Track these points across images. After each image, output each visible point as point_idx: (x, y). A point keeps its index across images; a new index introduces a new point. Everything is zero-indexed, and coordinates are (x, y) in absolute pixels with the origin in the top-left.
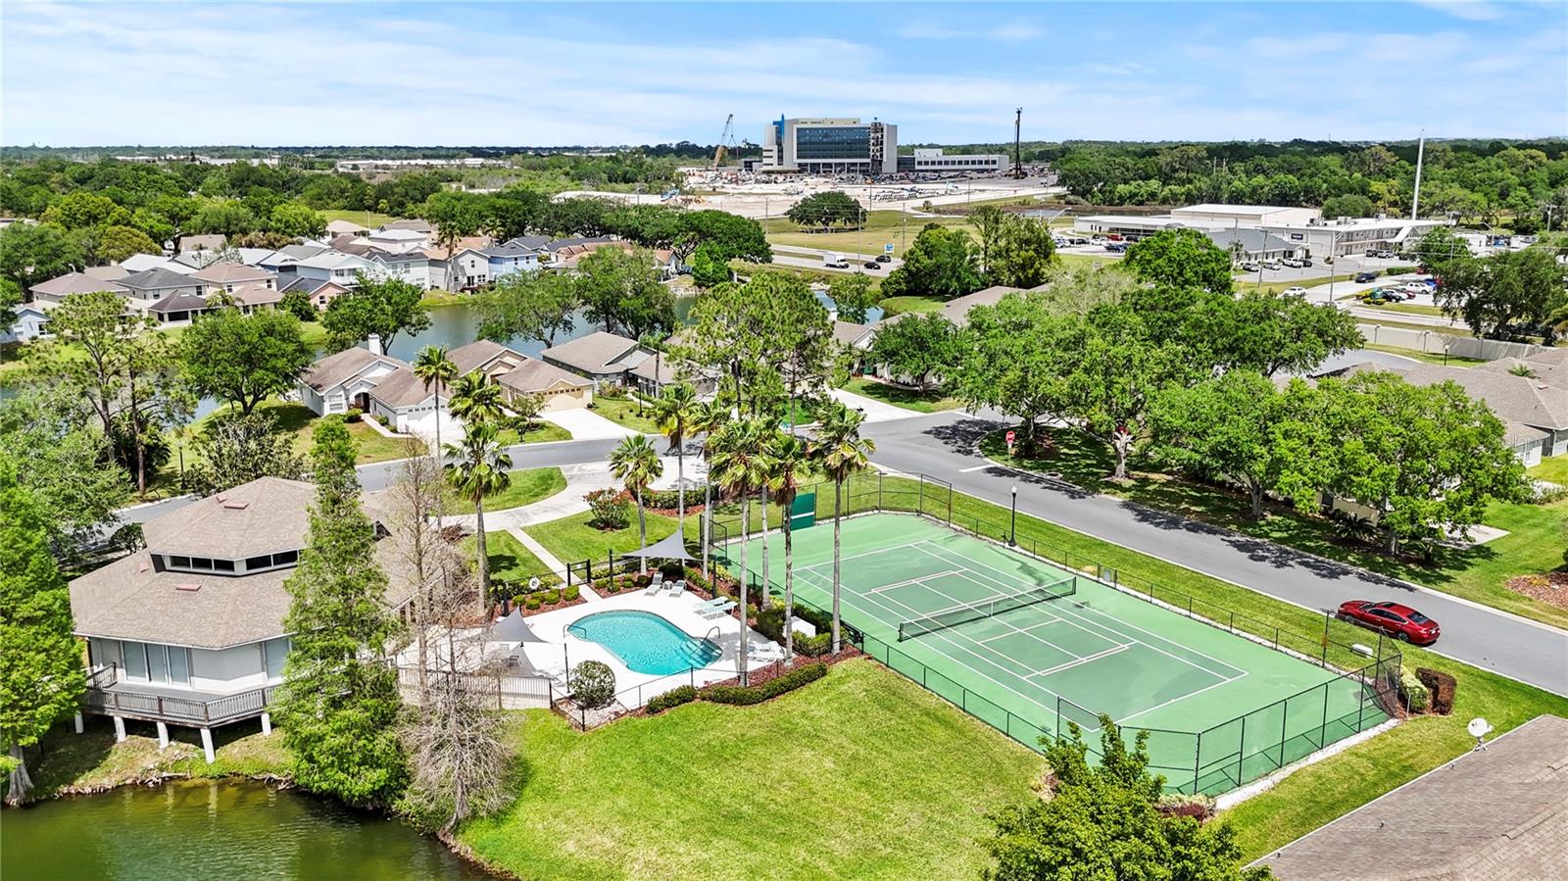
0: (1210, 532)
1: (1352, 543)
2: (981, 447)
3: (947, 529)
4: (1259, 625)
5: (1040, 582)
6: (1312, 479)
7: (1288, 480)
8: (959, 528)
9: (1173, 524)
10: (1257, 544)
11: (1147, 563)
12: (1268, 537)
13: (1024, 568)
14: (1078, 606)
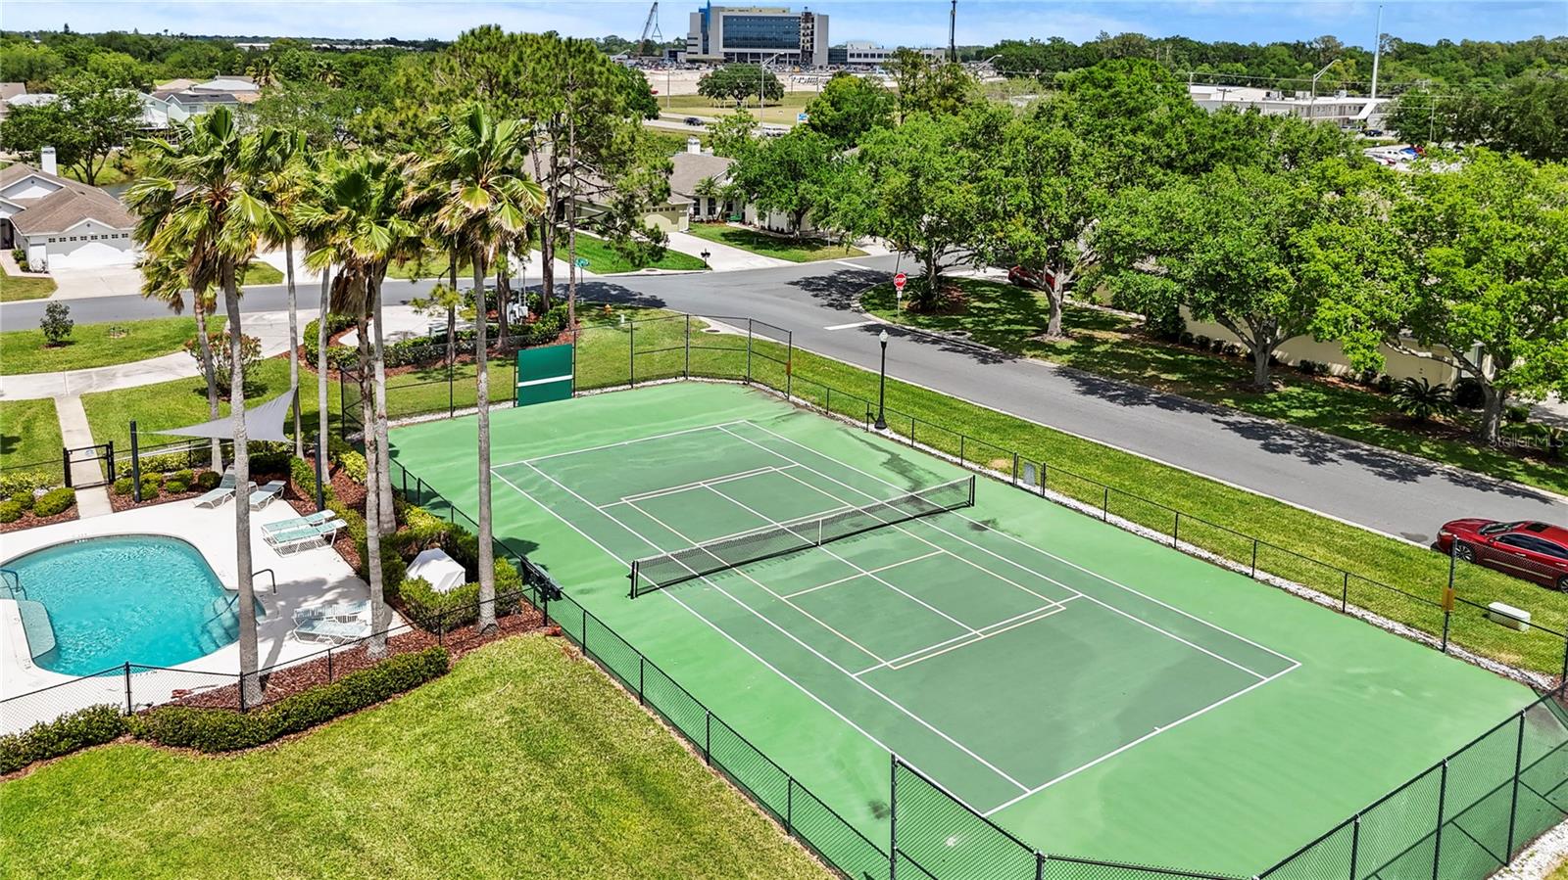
0: (1193, 409)
1: (1421, 426)
2: (862, 301)
3: (785, 404)
4: (1302, 564)
5: (917, 484)
6: (1371, 314)
7: (1329, 315)
8: (802, 402)
9: (1134, 398)
10: (1269, 427)
11: (1098, 454)
12: (1286, 417)
13: (895, 463)
14: (976, 527)
